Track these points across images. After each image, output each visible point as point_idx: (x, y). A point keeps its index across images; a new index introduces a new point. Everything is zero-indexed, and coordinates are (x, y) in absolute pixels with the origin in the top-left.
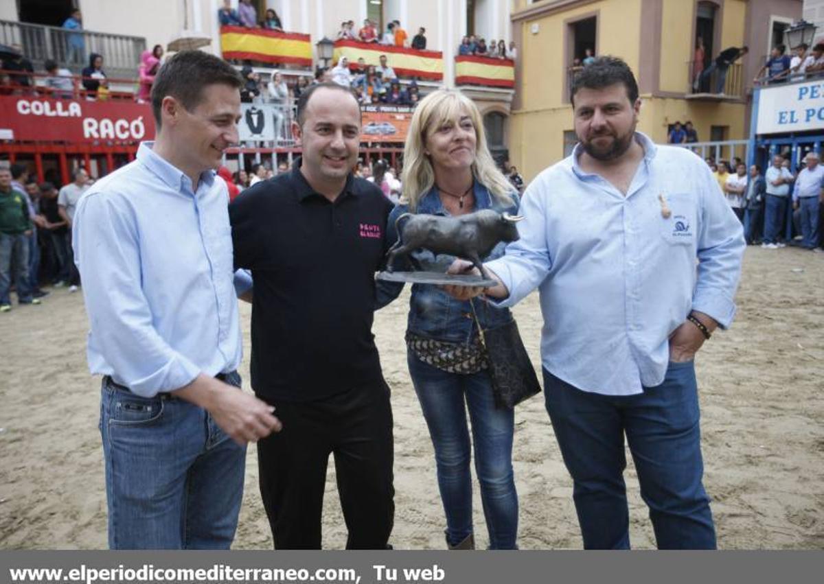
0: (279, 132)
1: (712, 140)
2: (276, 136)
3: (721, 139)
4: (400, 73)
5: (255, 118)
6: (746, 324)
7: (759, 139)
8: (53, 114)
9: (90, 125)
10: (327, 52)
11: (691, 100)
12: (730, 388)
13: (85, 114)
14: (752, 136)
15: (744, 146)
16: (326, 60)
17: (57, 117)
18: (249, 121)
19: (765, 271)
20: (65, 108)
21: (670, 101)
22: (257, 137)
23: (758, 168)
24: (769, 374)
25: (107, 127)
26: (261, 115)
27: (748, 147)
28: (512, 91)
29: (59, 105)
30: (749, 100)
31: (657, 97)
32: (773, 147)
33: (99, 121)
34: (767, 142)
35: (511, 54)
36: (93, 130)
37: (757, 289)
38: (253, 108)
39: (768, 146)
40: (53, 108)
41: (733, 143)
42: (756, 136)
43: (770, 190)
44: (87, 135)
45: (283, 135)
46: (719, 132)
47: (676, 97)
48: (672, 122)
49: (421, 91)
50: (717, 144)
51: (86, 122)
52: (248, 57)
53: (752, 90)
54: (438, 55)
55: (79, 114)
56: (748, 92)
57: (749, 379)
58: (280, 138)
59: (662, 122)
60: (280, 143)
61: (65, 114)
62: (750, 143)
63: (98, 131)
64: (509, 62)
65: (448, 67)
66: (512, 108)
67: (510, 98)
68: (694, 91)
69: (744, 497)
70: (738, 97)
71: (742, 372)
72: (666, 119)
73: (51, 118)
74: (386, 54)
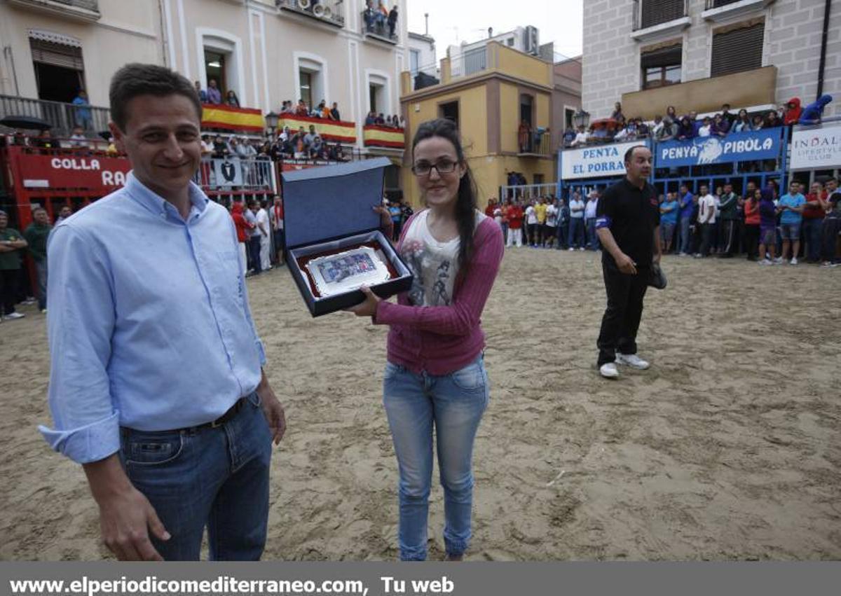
0: (246, 180)
1: (535, 183)
2: (244, 182)
3: (540, 183)
4: (325, 137)
5: (228, 170)
6: (566, 289)
7: (564, 183)
8: (79, 168)
9: (107, 176)
10: (274, 122)
11: (519, 157)
12: (561, 319)
13: (103, 168)
14: (559, 180)
15: (554, 187)
16: (273, 128)
17: (82, 170)
18: (224, 172)
19: (571, 263)
20: (88, 164)
21: (507, 158)
22: (230, 183)
23: (565, 201)
24: (579, 312)
25: (119, 177)
26: (232, 167)
27: (557, 189)
28: (403, 150)
29: (83, 162)
30: (556, 158)
31: (498, 155)
32: (572, 187)
33: (113, 173)
34: (568, 184)
35: (402, 124)
36: (109, 179)
37: (569, 272)
38: (227, 163)
39: (569, 187)
40: (79, 163)
41: (548, 185)
42: (562, 180)
43: (572, 215)
44: (105, 183)
45: (249, 182)
46: (539, 178)
47: (512, 155)
48: (510, 171)
49: (343, 150)
50: (538, 185)
51: (104, 173)
52: (216, 126)
53: (557, 151)
54: (352, 125)
55: (98, 168)
56: (554, 152)
57: (570, 314)
58: (246, 184)
59: (504, 171)
60: (246, 187)
61: (88, 168)
62: (558, 185)
63: (113, 180)
64: (401, 130)
65: (358, 133)
66: (404, 162)
67: (402, 155)
68: (522, 151)
69: (572, 362)
70: (548, 156)
71: (566, 311)
72: (506, 169)
73: (77, 171)
74: (315, 124)
